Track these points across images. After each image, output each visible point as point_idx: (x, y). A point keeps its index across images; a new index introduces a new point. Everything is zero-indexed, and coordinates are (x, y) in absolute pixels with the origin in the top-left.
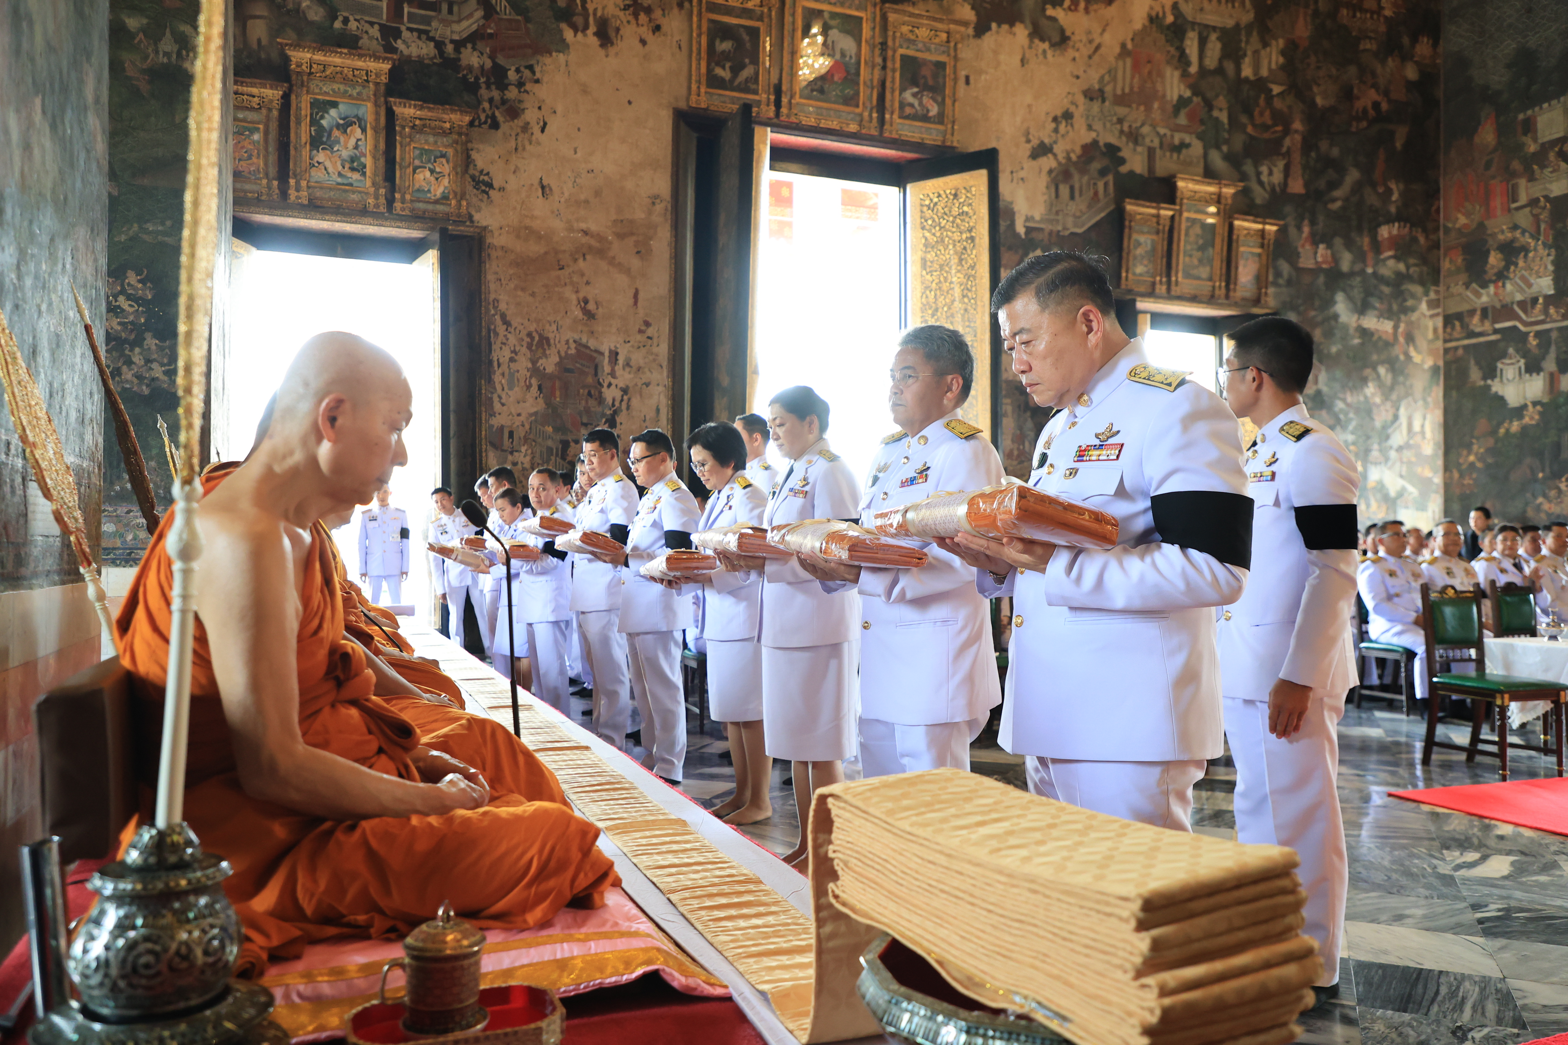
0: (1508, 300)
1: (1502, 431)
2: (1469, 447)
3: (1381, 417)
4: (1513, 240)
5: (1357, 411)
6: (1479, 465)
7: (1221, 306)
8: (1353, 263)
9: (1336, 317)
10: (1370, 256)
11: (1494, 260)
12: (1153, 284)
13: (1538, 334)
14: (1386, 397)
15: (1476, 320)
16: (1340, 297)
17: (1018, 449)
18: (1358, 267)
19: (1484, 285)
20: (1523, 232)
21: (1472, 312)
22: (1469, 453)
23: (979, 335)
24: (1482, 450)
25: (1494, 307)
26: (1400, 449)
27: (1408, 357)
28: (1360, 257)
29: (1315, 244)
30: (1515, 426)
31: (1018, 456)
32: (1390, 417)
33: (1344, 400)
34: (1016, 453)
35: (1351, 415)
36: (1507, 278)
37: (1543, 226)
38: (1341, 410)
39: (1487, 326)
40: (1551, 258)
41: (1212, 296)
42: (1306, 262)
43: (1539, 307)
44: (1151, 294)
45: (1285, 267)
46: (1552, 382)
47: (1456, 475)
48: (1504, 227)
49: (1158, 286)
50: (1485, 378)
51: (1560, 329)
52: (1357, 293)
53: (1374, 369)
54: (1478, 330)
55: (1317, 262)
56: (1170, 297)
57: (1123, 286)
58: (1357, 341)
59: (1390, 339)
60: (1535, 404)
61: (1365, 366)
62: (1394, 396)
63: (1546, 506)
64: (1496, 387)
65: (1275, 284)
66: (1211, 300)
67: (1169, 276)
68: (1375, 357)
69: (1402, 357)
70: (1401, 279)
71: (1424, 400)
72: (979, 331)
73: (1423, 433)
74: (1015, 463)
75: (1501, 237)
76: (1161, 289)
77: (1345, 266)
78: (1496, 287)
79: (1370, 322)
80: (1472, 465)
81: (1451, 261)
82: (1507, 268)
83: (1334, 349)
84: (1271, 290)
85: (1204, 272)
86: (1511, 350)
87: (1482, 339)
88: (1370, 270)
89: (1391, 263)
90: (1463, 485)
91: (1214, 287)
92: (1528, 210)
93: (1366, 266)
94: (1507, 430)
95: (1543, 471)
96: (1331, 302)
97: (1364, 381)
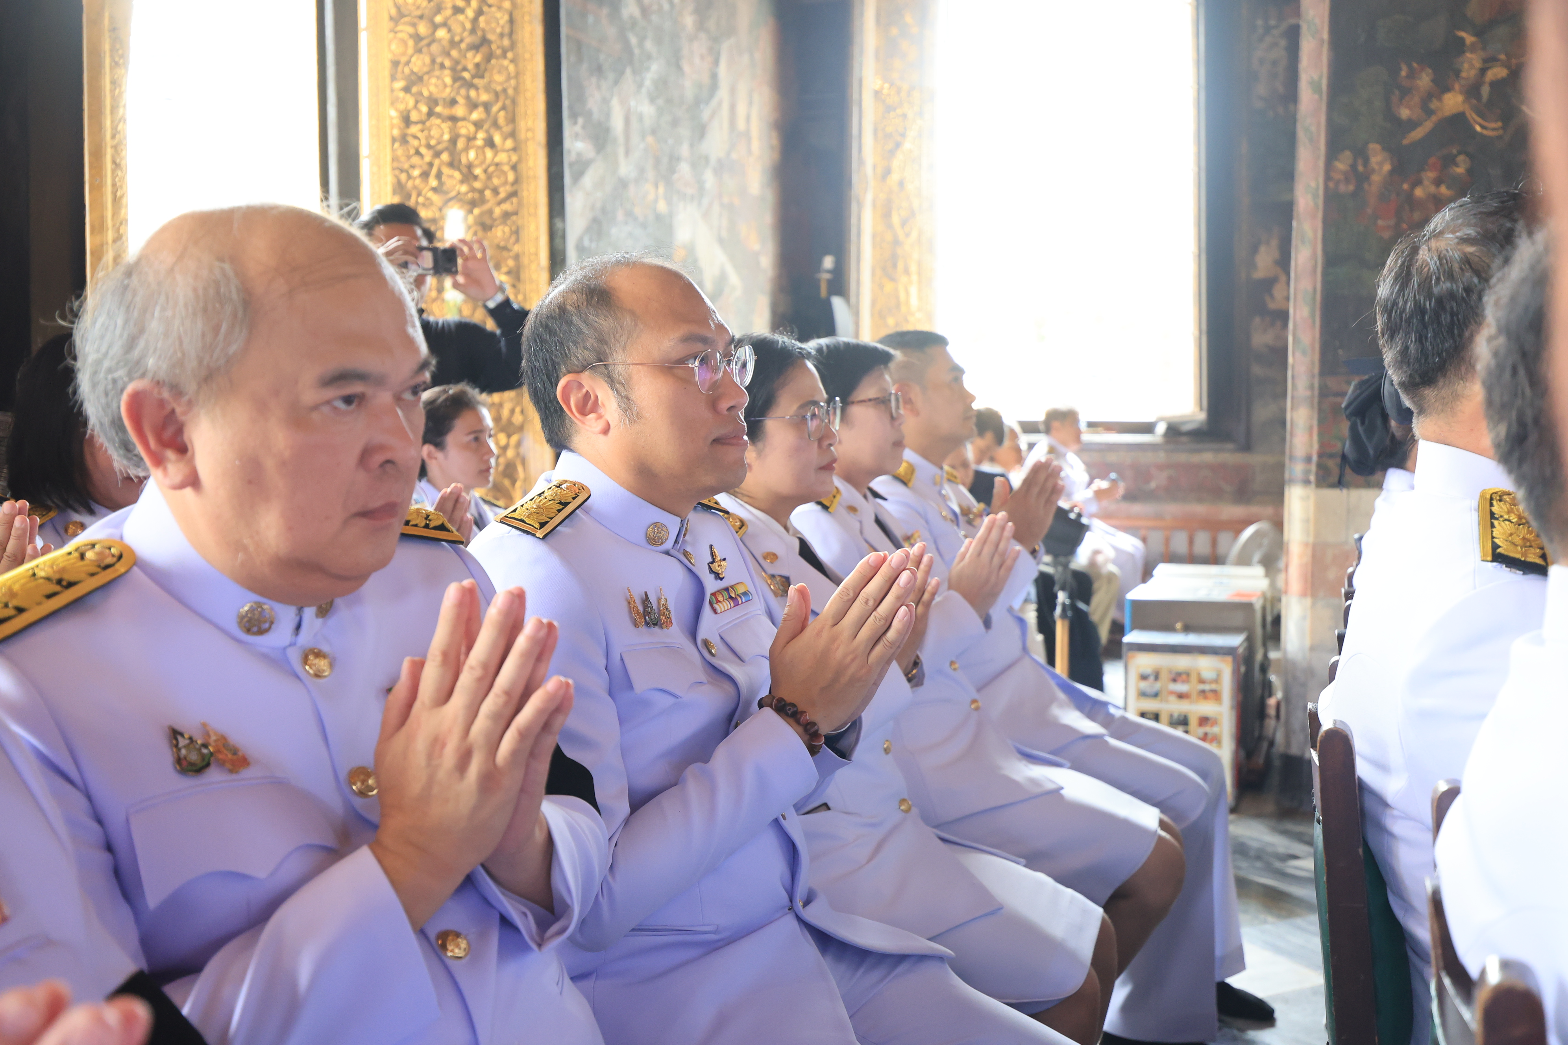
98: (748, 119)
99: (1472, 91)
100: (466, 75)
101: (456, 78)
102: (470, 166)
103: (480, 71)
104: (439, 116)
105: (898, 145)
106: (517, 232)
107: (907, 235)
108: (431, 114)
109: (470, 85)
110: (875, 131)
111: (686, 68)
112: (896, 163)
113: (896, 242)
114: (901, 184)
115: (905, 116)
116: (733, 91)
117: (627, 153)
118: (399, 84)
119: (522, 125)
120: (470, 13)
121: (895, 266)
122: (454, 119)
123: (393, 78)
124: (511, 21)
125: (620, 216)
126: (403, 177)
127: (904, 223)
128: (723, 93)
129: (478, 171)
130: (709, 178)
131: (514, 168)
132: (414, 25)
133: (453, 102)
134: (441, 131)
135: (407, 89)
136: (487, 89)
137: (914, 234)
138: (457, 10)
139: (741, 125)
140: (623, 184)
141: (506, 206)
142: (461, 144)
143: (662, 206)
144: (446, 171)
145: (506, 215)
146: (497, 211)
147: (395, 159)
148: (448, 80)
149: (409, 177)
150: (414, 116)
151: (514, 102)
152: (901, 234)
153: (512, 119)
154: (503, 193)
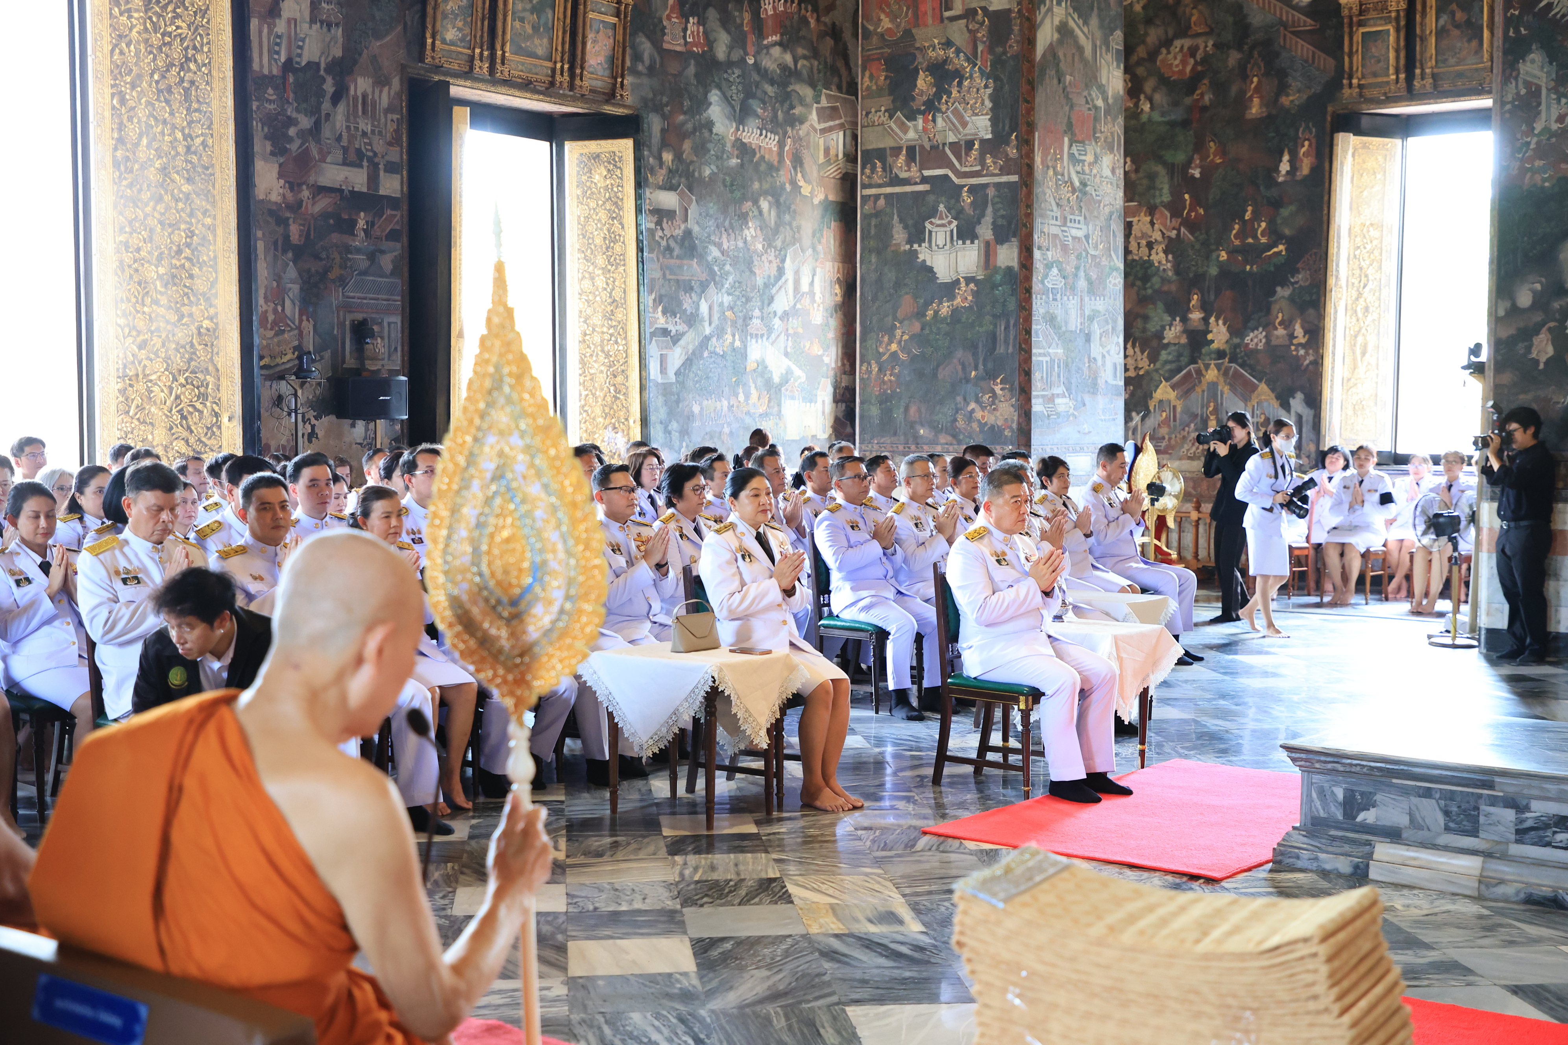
0: (939, 139)
1: (930, 313)
2: (890, 331)
3: (764, 269)
4: (945, 61)
5: (735, 262)
6: (903, 356)
7: (562, 99)
8: (731, 48)
9: (710, 125)
10: (751, 38)
11: (923, 83)
12: (472, 59)
13: (973, 189)
14: (769, 243)
15: (902, 159)
16: (714, 96)
17: (275, 311)
18: (735, 56)
19: (911, 117)
20: (958, 51)
21: (896, 151)
22: (890, 342)
23: (215, 126)
24: (906, 337)
25: (922, 147)
26: (785, 316)
27: (796, 187)
28: (739, 41)
29: (685, 16)
30: (945, 309)
31: (275, 323)
32: (774, 272)
33: (719, 246)
34: (271, 317)
35: (728, 267)
36: (939, 110)
37: (980, 48)
38: (716, 260)
39: (914, 172)
40: (989, 91)
41: (552, 84)
42: (673, 43)
43: (974, 153)
44: (468, 74)
45: (646, 47)
46: (988, 254)
47: (875, 368)
48: (936, 41)
49: (477, 63)
50: (910, 242)
51: (998, 185)
52: (737, 96)
53: (756, 202)
54: (903, 175)
55: (686, 43)
56: (494, 80)
57: (428, 60)
58: (734, 161)
59: (774, 159)
60: (969, 280)
61: (744, 198)
62: (779, 243)
63: (978, 414)
64: (924, 254)
65: (634, 72)
66: (549, 90)
67: (492, 48)
68: (756, 185)
69: (788, 187)
70: (788, 74)
71: (814, 249)
72: (215, 120)
73: (812, 293)
74: (271, 334)
75: (931, 54)
76: (482, 68)
77: (721, 52)
78: (925, 121)
79: (751, 135)
80: (894, 355)
81: (871, 77)
82: (938, 96)
83: (707, 172)
84: (628, 80)
85: (540, 46)
86: (941, 207)
87: (908, 189)
88: (751, 61)
89: (776, 51)
90: (884, 382)
91: (554, 70)
92: (963, 22)
93: (746, 54)
94: (936, 312)
95: (976, 369)
96: (703, 103)
97: (743, 217)
98: (812, 283)
99: (899, 343)
100: (607, 315)
101: (604, 316)
102: (609, 351)
103: (612, 313)
104: (597, 332)
108: (594, 331)
109: (609, 319)
111: (757, 271)
116: (797, 273)
117: (710, 324)
118: (582, 320)
119: (629, 334)
120: (609, 290)
122: (603, 333)
123: (580, 317)
124: (624, 292)
125: (706, 354)
126: (583, 357)
128: (789, 275)
129: (611, 354)
130: (777, 322)
131: (625, 352)
132: (587, 296)
133: (602, 326)
134: (598, 338)
135: (585, 322)
136: (615, 321)
138: (604, 289)
139: (805, 287)
140: (707, 339)
141: (623, 368)
142: (605, 343)
143: (738, 345)
144: (600, 354)
145: (623, 371)
146: (619, 369)
147: (580, 349)
148: (600, 317)
149: (586, 357)
150: (587, 332)
151: (625, 325)
153: (624, 332)
154: (621, 362)
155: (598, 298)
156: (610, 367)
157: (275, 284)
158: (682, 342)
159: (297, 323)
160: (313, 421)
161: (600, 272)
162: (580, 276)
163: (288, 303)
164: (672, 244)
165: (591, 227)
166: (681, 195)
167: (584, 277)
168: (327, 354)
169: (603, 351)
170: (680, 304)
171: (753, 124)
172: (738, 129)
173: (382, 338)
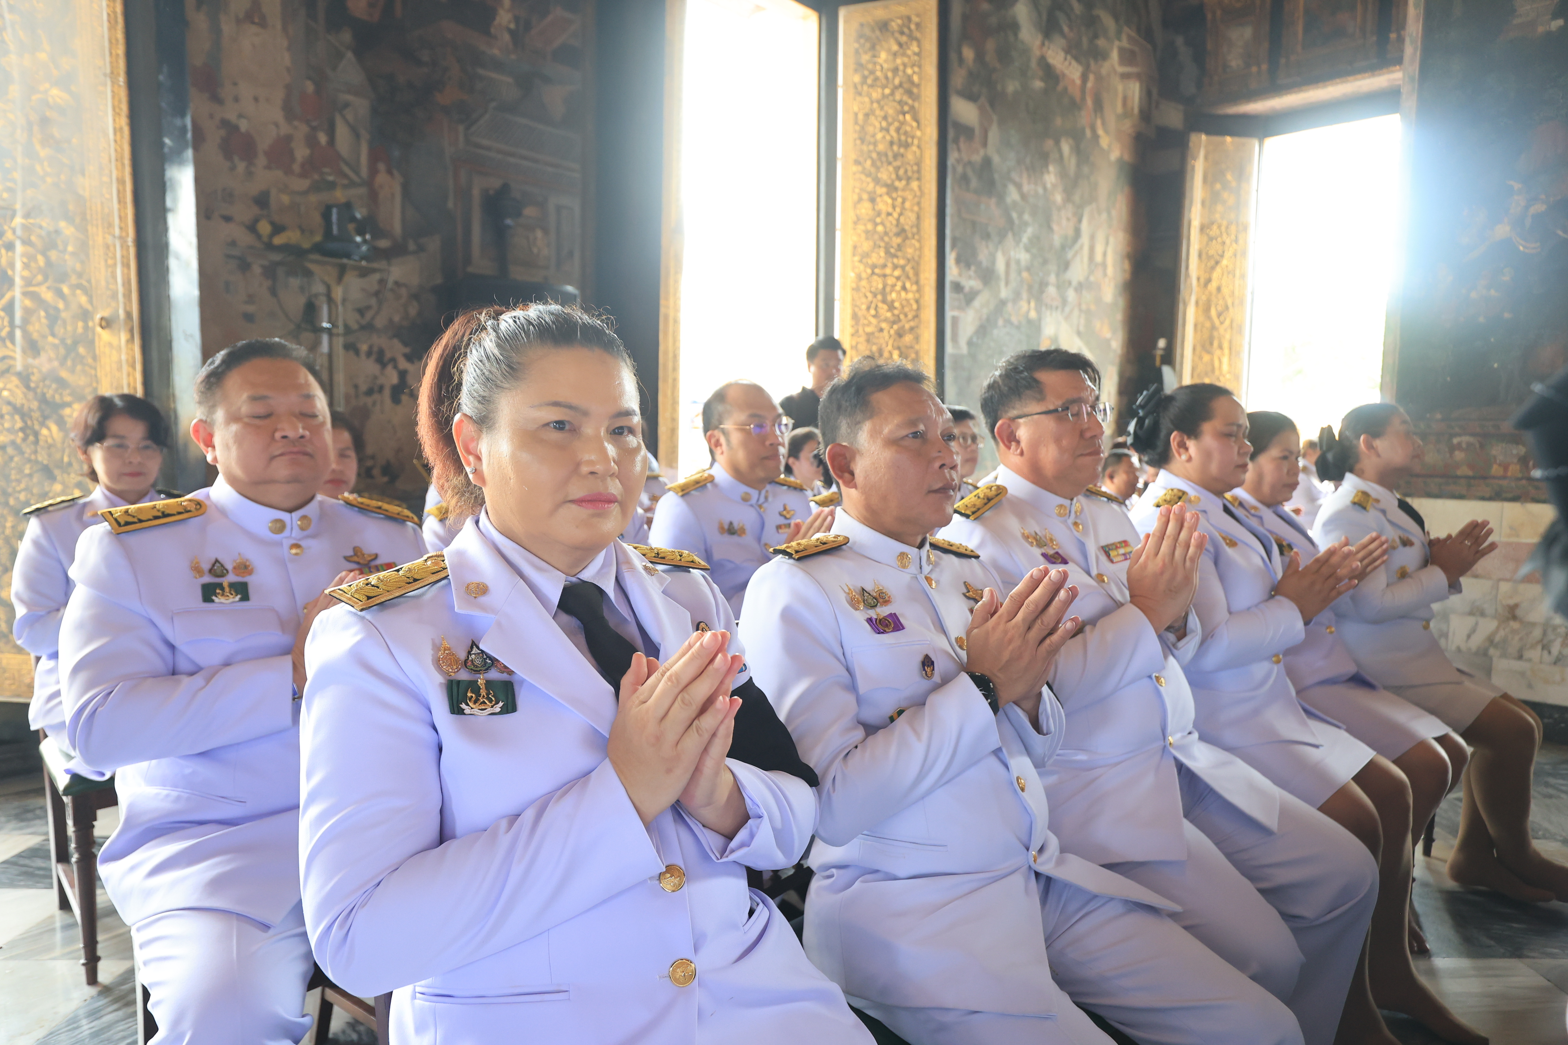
98: (1105, 254)
100: (892, 251)
101: (887, 252)
102: (893, 301)
103: (899, 247)
104: (877, 275)
105: (1217, 263)
106: (917, 339)
107: (1222, 323)
108: (873, 273)
109: (895, 256)
110: (1200, 256)
111: (1055, 227)
112: (1215, 275)
113: (1213, 328)
114: (1219, 289)
115: (1224, 243)
116: (1092, 238)
117: (1007, 284)
118: (857, 258)
119: (922, 276)
120: (895, 215)
121: (1211, 344)
122: (885, 276)
123: (854, 255)
124: (918, 218)
125: (1000, 322)
126: (857, 310)
127: (1219, 315)
128: (1085, 240)
129: (897, 304)
130: (1071, 295)
131: (917, 301)
132: (865, 225)
133: (884, 266)
134: (878, 283)
135: (860, 261)
136: (903, 258)
137: (1227, 322)
138: (889, 214)
139: (1099, 258)
140: (1003, 303)
141: (912, 324)
142: (888, 289)
143: (1033, 314)
144: (880, 305)
145: (912, 329)
146: (907, 326)
147: (853, 300)
148: (882, 254)
149: (860, 309)
150: (864, 275)
151: (918, 264)
152: (1217, 322)
153: (917, 274)
154: (910, 316)
155: (880, 228)
156: (894, 323)
157: (310, 87)
158: (977, 303)
159: (364, 172)
160: (403, 364)
161: (884, 190)
162: (856, 197)
163: (342, 132)
164: (970, 173)
165: (876, 123)
166: (981, 109)
167: (860, 200)
168: (434, 244)
169: (884, 301)
170: (974, 253)
171: (1060, 41)
172: (1043, 44)
173: (546, 231)
